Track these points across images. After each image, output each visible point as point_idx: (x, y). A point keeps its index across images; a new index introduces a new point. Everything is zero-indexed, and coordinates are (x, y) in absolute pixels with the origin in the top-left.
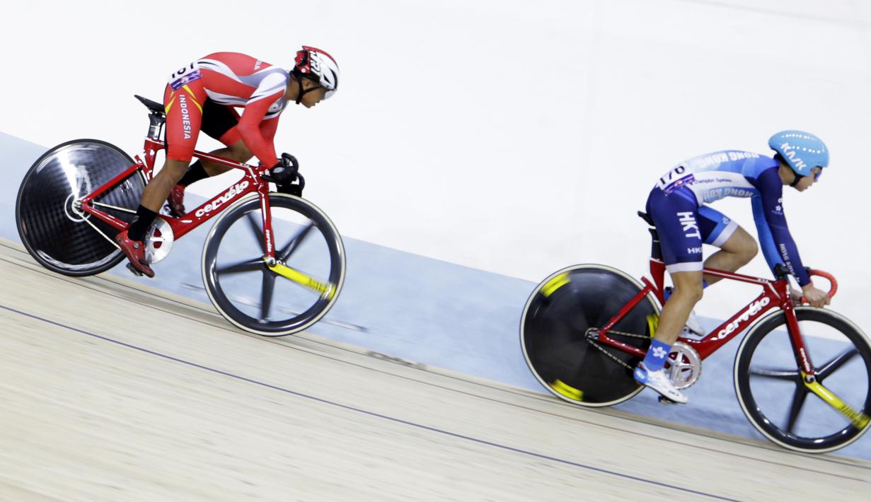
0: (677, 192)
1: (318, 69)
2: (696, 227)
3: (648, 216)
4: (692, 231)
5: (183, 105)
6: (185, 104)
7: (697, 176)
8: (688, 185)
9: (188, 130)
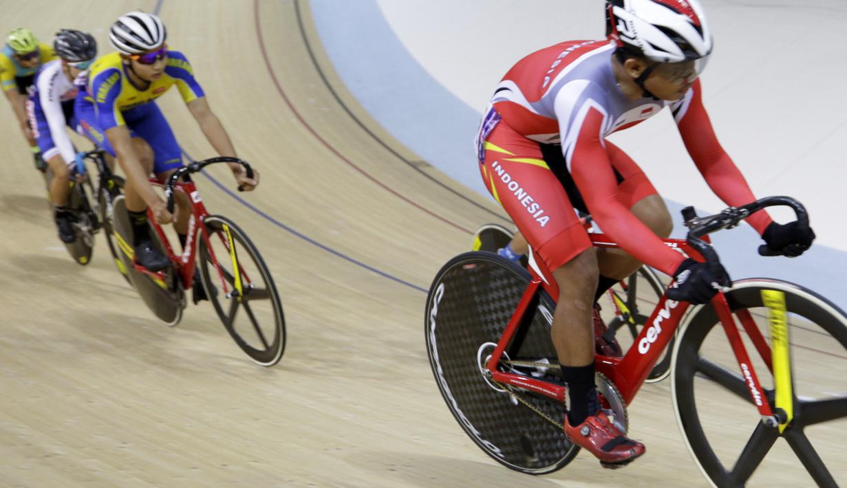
1: (630, 34)
5: (506, 178)
6: (506, 175)
9: (537, 210)
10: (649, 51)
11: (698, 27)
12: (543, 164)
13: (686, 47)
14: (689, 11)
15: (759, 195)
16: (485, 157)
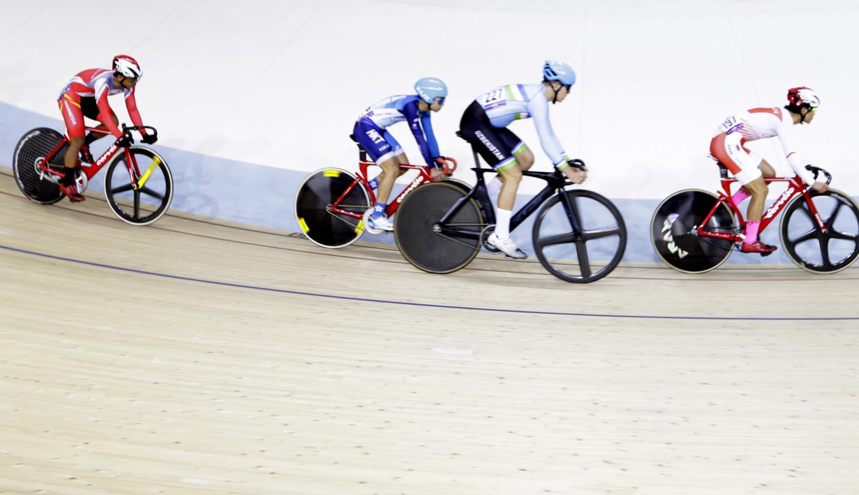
0: (365, 122)
1: (119, 69)
2: (379, 136)
3: (353, 137)
4: (378, 138)
5: (67, 106)
7: (375, 112)
8: (370, 117)
10: (124, 74)
11: (139, 68)
12: (79, 106)
13: (135, 73)
14: (137, 64)
15: (144, 125)
16: (62, 98)
